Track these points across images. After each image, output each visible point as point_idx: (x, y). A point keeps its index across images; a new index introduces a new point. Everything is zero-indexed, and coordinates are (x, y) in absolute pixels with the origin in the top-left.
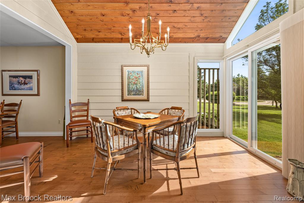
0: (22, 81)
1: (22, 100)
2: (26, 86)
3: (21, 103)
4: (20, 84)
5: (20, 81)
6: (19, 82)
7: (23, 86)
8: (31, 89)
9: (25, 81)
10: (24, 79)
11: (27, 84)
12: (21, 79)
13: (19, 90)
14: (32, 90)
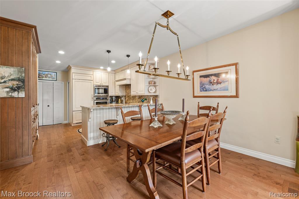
0: (214, 80)
1: (218, 103)
2: (219, 86)
3: (218, 106)
4: (211, 84)
5: (212, 81)
6: (210, 82)
7: (215, 87)
8: (226, 89)
9: (218, 80)
10: (217, 78)
11: (220, 83)
12: (213, 78)
13: (211, 91)
14: (228, 90)
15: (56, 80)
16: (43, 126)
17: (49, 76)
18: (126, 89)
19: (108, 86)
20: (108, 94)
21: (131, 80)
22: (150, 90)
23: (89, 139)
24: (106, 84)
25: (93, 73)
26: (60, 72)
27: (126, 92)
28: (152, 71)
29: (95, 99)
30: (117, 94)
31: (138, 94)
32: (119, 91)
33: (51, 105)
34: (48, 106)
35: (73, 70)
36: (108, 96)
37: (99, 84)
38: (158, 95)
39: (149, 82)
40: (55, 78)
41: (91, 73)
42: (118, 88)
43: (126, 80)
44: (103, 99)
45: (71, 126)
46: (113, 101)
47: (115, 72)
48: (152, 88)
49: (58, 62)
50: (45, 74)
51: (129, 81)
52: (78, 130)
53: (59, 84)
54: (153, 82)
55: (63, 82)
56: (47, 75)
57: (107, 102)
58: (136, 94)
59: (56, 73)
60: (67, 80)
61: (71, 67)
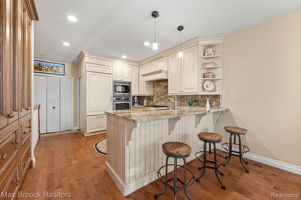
15: (64, 75)
16: (47, 133)
17: (55, 68)
18: (154, 87)
19: (130, 83)
20: (131, 94)
21: (169, 72)
22: (205, 87)
23: (127, 181)
24: (128, 79)
25: (113, 64)
26: (69, 64)
27: (154, 90)
28: (210, 56)
29: (115, 100)
30: (141, 94)
31: (184, 92)
32: (145, 89)
33: (57, 107)
34: (54, 108)
35: (86, 59)
36: (130, 95)
37: (119, 79)
38: (221, 94)
39: (204, 75)
40: (62, 72)
41: (110, 64)
42: (143, 85)
43: (161, 72)
44: (124, 100)
45: (84, 136)
46: (135, 102)
47: (139, 65)
48: (209, 84)
49: (66, 44)
50: (49, 66)
51: (165, 74)
52: (96, 146)
53: (67, 80)
54: (210, 74)
55: (73, 78)
56: (52, 67)
57: (128, 104)
58: (179, 93)
59: (64, 65)
60: (78, 75)
61: (84, 55)
